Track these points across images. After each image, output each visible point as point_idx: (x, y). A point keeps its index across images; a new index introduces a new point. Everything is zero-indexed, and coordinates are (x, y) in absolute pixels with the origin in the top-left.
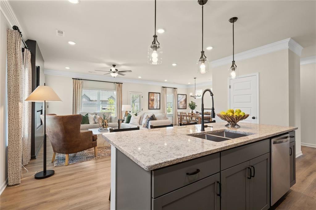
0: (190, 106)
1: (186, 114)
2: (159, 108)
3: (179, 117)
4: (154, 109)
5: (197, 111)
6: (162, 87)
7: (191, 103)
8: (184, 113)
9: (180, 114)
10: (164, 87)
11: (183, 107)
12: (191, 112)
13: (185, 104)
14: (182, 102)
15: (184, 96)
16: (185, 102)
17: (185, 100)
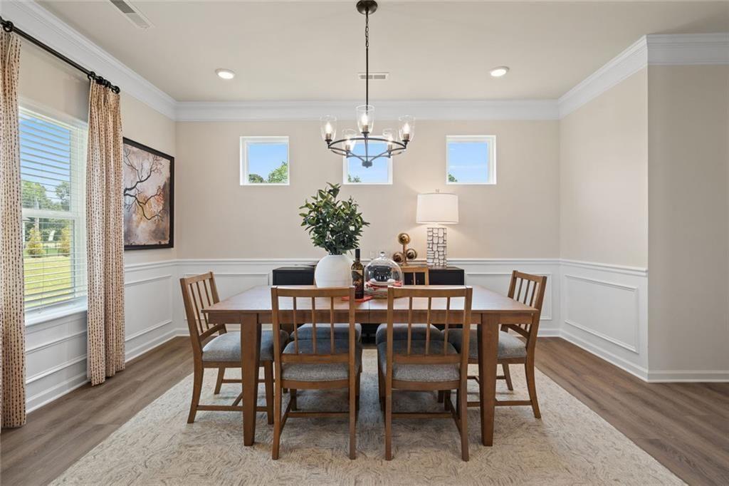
11: (155, 233)
13: (167, 219)
14: (147, 200)
15: (159, 166)
16: (165, 201)
17: (168, 190)
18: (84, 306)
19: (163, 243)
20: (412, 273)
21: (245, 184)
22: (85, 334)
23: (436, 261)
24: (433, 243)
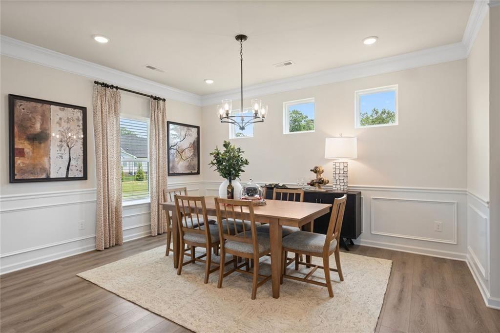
0: (219, 162)
1: (203, 204)
2: (81, 175)
3: (170, 212)
4: (48, 179)
5: (250, 184)
6: (96, 82)
7: (222, 150)
8: (195, 199)
9: (174, 203)
10: (105, 85)
11: (188, 167)
12: (222, 193)
13: (196, 159)
14: (183, 151)
15: (190, 132)
16: (195, 150)
17: (196, 144)
18: (148, 201)
19: (193, 172)
20: (287, 193)
21: (233, 138)
22: (150, 213)
23: (338, 187)
24: (336, 173)
